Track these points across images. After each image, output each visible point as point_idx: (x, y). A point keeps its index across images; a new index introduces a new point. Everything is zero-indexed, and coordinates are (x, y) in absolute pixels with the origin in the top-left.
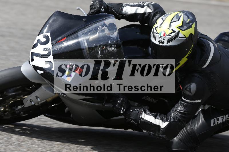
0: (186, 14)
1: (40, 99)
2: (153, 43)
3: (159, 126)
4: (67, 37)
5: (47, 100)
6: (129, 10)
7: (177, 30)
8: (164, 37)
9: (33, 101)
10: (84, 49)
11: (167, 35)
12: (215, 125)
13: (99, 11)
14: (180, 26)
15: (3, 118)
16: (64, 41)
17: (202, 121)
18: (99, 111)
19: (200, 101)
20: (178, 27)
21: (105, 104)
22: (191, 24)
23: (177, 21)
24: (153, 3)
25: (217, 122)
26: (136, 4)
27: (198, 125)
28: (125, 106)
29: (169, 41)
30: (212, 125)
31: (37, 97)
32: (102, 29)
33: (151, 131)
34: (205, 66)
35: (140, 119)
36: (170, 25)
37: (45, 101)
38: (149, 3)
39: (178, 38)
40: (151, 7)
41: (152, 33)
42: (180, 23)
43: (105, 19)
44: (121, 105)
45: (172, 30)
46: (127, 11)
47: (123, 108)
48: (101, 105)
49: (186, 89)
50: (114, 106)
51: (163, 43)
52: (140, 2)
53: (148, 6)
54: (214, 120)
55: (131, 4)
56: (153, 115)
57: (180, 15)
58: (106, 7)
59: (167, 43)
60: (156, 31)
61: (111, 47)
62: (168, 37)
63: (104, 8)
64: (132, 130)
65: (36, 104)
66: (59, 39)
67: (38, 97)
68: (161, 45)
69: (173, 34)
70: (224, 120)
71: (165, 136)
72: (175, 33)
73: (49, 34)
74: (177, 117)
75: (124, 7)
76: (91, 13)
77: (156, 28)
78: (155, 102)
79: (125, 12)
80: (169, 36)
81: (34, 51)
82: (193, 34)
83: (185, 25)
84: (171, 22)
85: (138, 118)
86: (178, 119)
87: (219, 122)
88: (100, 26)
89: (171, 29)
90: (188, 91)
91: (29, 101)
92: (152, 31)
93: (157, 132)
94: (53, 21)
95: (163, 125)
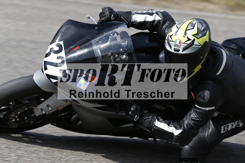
0: (200, 22)
1: (51, 108)
2: (168, 51)
3: (172, 134)
4: (80, 45)
5: (58, 109)
6: (138, 18)
7: (192, 38)
8: (179, 45)
9: (43, 110)
10: (97, 58)
11: (182, 43)
12: (225, 132)
13: (109, 20)
14: (196, 34)
15: (11, 127)
16: (78, 50)
17: (212, 128)
18: (109, 119)
19: (213, 108)
20: (193, 35)
21: (118, 113)
22: (205, 32)
23: (192, 29)
24: (162, 11)
25: (227, 129)
26: (145, 12)
27: (208, 132)
28: (138, 114)
29: (184, 49)
30: (222, 132)
31: (48, 106)
32: (113, 37)
33: (165, 139)
34: (218, 73)
35: (154, 127)
36: (185, 34)
37: (56, 109)
38: (158, 10)
39: (194, 46)
40: (160, 14)
41: (166, 41)
42: (195, 31)
43: (117, 27)
44: (134, 113)
45: (188, 38)
46: (136, 20)
47: (136, 116)
48: (114, 113)
49: (200, 96)
50: (128, 114)
51: (178, 51)
52: (149, 10)
53: (157, 13)
54: (224, 127)
55: (140, 12)
56: (166, 123)
57: (194, 23)
58: (116, 16)
59: (183, 51)
60: (172, 39)
61: (123, 55)
62: (183, 45)
63: (114, 16)
64: (138, 137)
65: (47, 113)
66: (72, 47)
67: (50, 106)
68: (176, 53)
69: (188, 42)
70: (234, 127)
71: (178, 143)
72: (191, 41)
73: (62, 43)
74: (190, 124)
75: (133, 15)
76: (102, 20)
77: (171, 36)
78: (163, 109)
79: (135, 20)
80: (185, 44)
81: (47, 59)
82: (208, 42)
83: (200, 33)
84: (186, 30)
85: (151, 126)
86: (192, 126)
87: (229, 129)
88: (111, 34)
89: (186, 37)
90: (202, 98)
91: (39, 110)
92: (167, 39)
93: (170, 140)
94: (65, 30)
95: (177, 132)
